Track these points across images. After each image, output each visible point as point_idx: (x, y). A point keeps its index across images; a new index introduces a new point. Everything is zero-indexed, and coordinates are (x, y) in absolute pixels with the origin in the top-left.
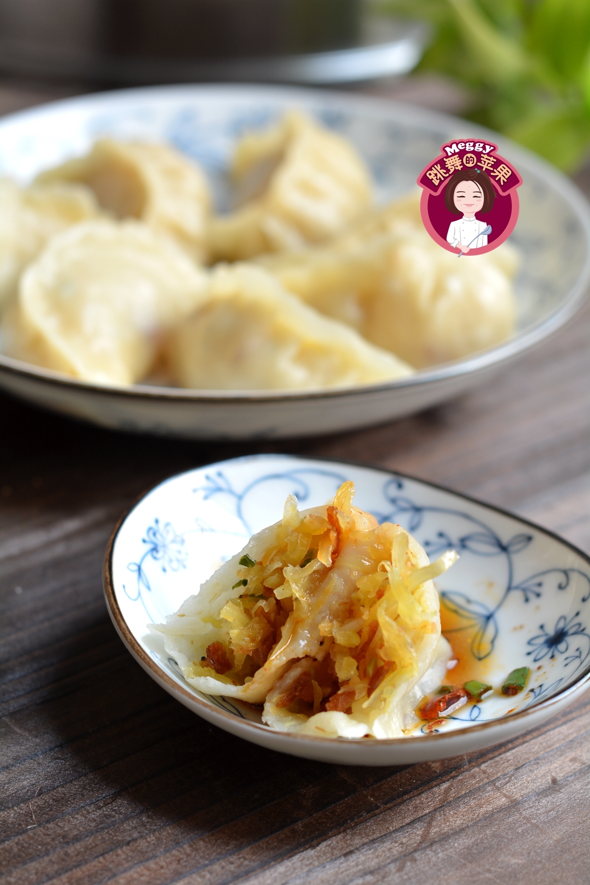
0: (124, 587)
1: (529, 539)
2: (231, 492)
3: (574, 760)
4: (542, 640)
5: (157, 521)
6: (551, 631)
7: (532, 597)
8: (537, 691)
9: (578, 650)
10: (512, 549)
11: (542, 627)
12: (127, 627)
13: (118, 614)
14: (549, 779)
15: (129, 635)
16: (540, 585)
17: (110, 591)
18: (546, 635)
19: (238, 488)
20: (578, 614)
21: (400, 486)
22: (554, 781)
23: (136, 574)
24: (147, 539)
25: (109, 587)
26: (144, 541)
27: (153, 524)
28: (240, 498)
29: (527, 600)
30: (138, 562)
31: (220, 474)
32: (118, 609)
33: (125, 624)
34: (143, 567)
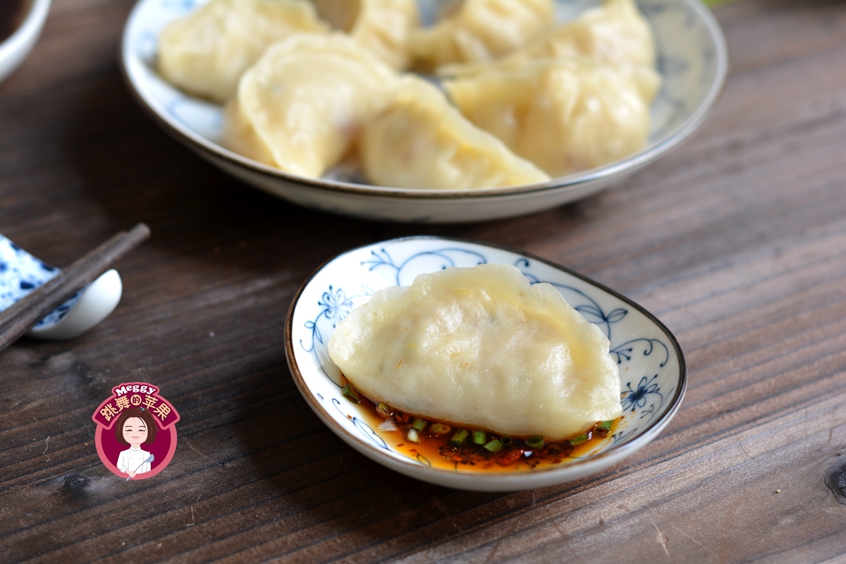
0: (301, 341)
1: (626, 312)
2: (392, 265)
3: (621, 507)
4: (628, 395)
5: (331, 288)
6: (635, 388)
7: (623, 359)
8: (617, 437)
9: (652, 405)
10: (610, 320)
11: (628, 384)
12: (300, 374)
13: (294, 363)
14: (598, 520)
15: (301, 381)
16: (630, 350)
17: (289, 345)
18: (631, 391)
19: (398, 263)
20: (656, 376)
21: (527, 264)
22: (601, 522)
23: (311, 330)
24: (322, 302)
25: (289, 342)
26: (320, 304)
27: (327, 290)
28: (399, 269)
29: (619, 362)
30: (314, 322)
31: (383, 251)
32: (295, 359)
33: (299, 371)
34: (317, 325)
